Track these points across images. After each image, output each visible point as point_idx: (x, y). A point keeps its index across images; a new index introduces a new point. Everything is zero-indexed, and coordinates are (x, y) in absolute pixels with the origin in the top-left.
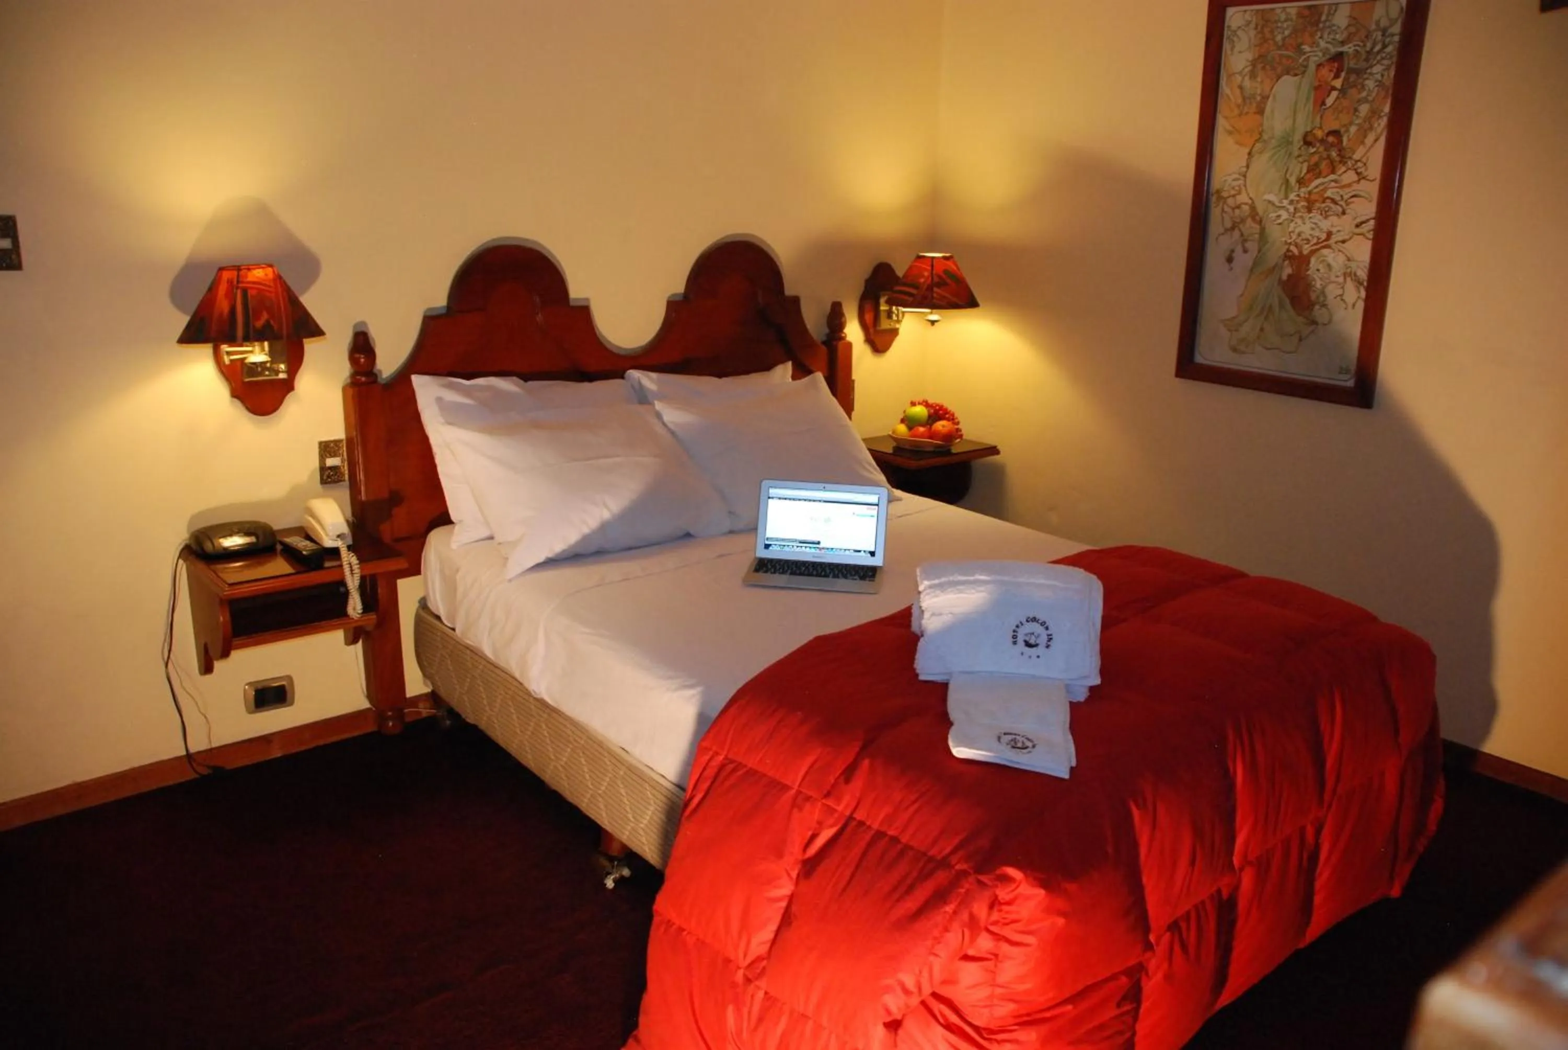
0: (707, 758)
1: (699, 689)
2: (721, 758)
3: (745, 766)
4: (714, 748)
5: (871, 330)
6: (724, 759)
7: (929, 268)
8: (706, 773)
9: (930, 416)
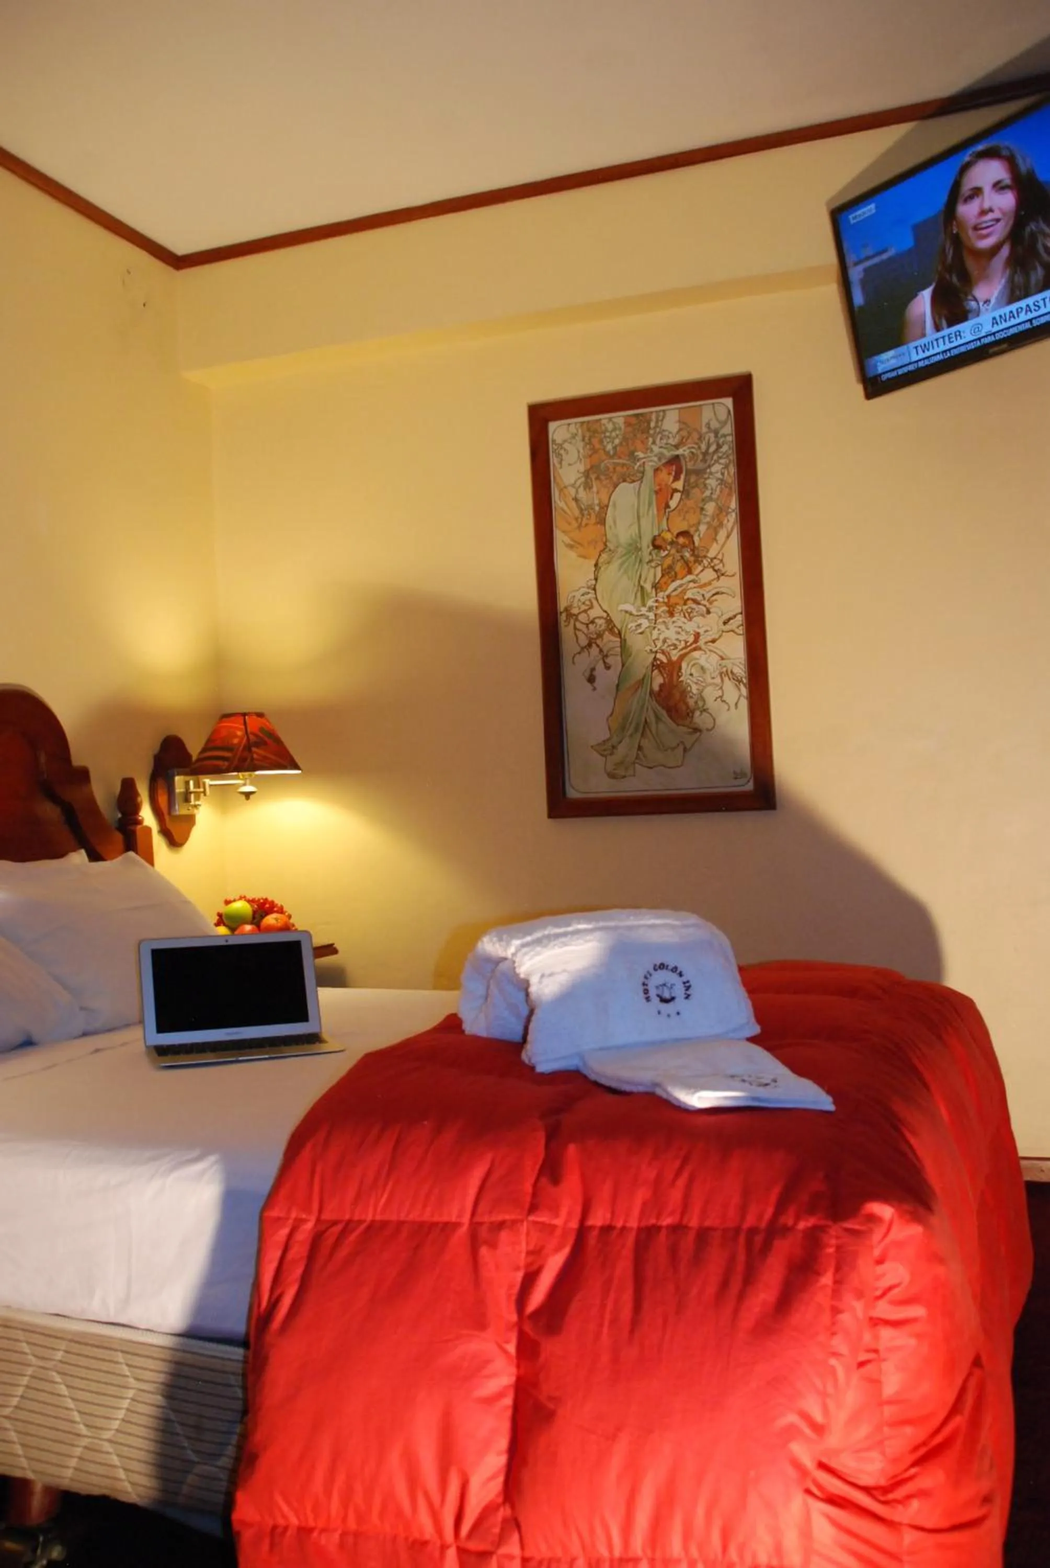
0: (284, 1232)
1: (212, 1158)
2: (309, 1225)
3: (360, 1222)
4: (293, 1215)
5: (167, 817)
6: (315, 1225)
7: (243, 727)
8: (290, 1256)
9: (254, 912)
